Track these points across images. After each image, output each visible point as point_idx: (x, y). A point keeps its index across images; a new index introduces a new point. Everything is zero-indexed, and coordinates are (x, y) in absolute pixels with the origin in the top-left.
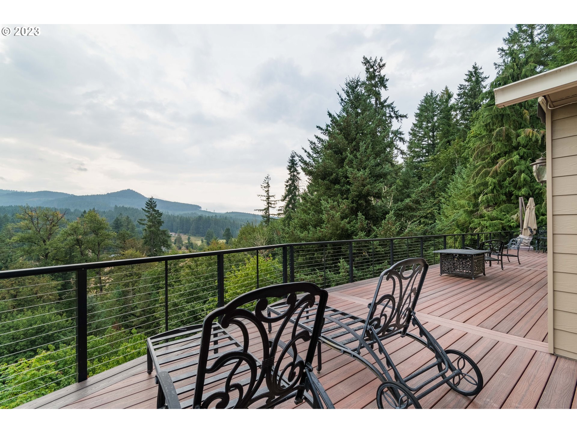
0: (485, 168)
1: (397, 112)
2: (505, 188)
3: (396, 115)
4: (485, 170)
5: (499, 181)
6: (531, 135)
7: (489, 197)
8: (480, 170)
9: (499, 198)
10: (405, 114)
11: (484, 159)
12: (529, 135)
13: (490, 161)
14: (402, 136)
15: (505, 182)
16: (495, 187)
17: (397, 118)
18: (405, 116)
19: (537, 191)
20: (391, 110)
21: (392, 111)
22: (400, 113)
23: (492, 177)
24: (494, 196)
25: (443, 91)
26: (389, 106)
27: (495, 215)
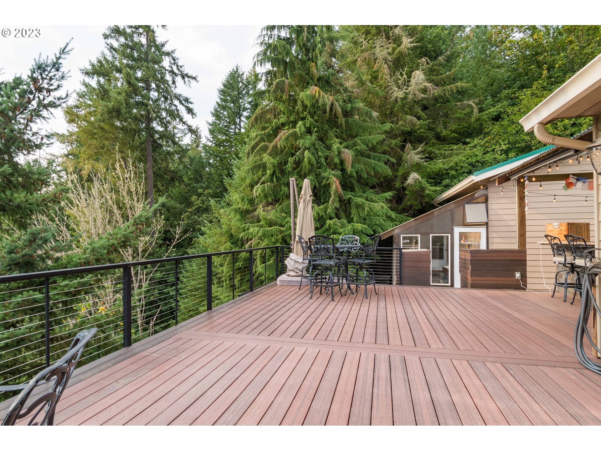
0: (264, 141)
1: (181, 67)
2: (287, 175)
3: (181, 72)
4: (263, 143)
5: (280, 164)
6: (317, 95)
7: (266, 187)
8: (257, 144)
9: (281, 190)
10: (194, 76)
11: (264, 128)
12: (315, 96)
13: (271, 132)
14: (190, 106)
15: (287, 166)
16: (274, 172)
17: (183, 77)
18: (195, 78)
19: (324, 182)
20: (173, 62)
21: (174, 64)
22: (186, 70)
23: (270, 155)
24: (274, 186)
25: (250, 71)
26: (168, 54)
27: (274, 218)
